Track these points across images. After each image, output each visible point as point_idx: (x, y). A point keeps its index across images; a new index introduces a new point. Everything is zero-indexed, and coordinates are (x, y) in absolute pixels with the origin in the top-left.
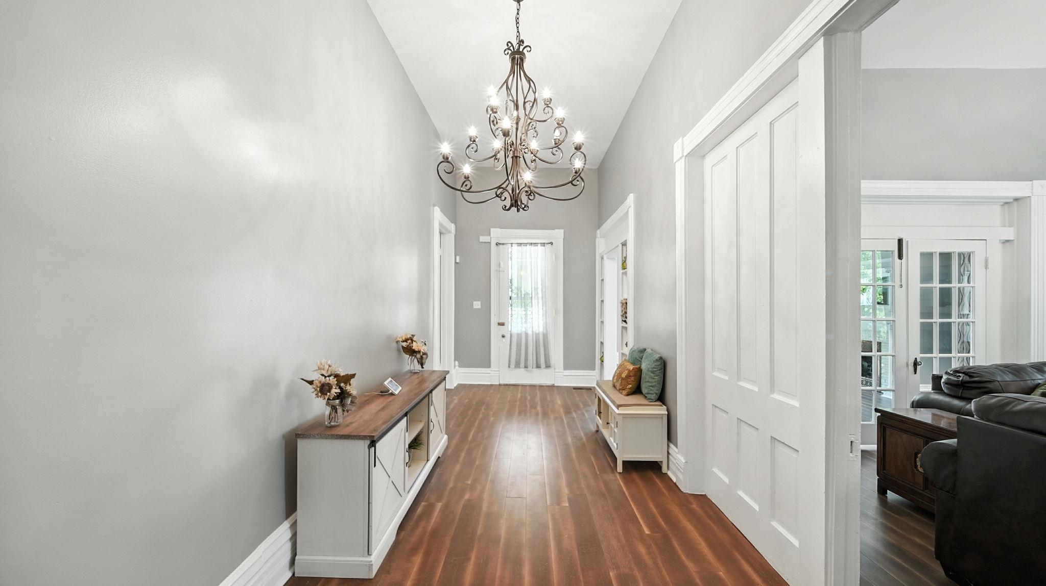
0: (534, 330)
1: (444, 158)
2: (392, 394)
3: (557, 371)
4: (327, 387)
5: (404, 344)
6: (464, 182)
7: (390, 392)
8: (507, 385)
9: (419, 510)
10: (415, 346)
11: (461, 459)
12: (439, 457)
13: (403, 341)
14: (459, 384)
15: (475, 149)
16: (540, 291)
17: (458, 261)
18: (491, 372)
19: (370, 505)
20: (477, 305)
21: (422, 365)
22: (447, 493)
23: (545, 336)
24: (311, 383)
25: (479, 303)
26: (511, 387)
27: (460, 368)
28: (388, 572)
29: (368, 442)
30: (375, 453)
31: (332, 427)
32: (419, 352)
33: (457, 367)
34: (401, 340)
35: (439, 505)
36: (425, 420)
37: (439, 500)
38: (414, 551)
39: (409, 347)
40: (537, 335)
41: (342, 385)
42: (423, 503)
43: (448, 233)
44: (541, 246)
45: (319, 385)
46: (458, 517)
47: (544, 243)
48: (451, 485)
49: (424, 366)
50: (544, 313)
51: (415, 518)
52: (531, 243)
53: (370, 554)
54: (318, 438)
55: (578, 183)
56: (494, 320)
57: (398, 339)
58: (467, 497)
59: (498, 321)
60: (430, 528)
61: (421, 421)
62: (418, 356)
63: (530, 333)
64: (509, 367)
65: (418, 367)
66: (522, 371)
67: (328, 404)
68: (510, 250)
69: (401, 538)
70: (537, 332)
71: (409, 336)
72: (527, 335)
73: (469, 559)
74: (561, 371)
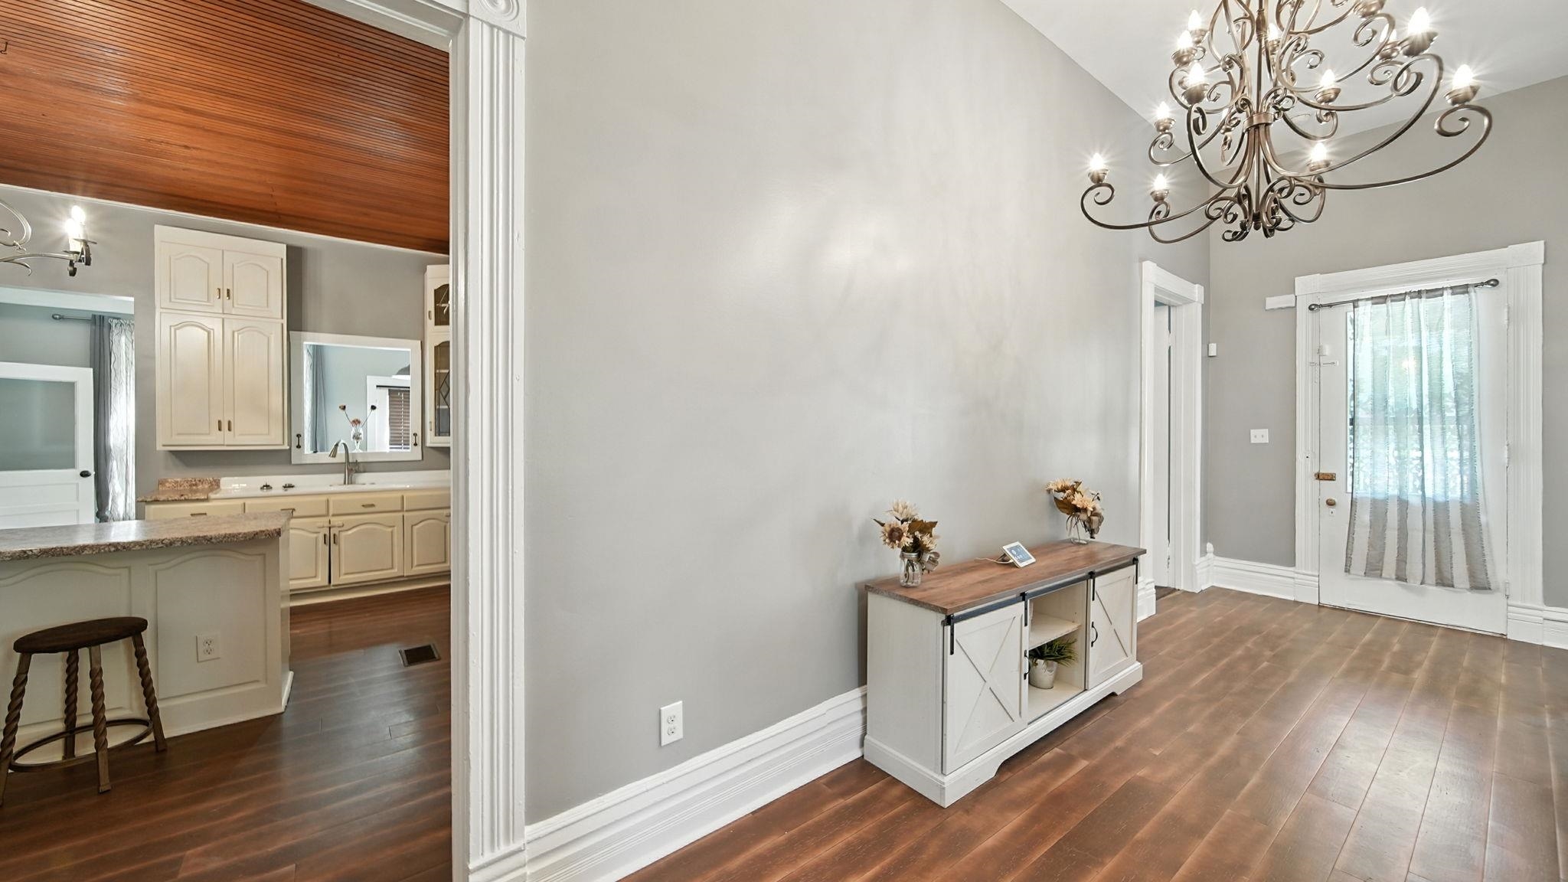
0: (1429, 493)
1: (1092, 179)
2: (1013, 565)
3: (1514, 603)
4: (897, 534)
5: (1061, 496)
6: (1156, 207)
7: (1011, 561)
8: (1342, 609)
9: (1047, 756)
10: (1077, 500)
11: (1158, 711)
12: (1113, 694)
13: (1059, 491)
14: (1212, 586)
15: (1167, 143)
16: (1449, 403)
17: (1213, 352)
18: (1296, 575)
19: (944, 705)
20: (1260, 436)
21: (1092, 532)
22: (1105, 752)
23: (1470, 513)
24: (883, 525)
25: (1266, 432)
26: (1353, 616)
27: (1217, 558)
28: (967, 812)
29: (943, 617)
30: (952, 635)
31: (907, 587)
32: (1085, 510)
33: (1210, 555)
34: (1054, 488)
35: (1083, 764)
36: (1081, 621)
37: (1086, 755)
38: (1016, 805)
39: (1065, 501)
40: (1441, 509)
41: (917, 533)
42: (1057, 750)
43: (1185, 304)
44: (1453, 294)
45: (888, 529)
46: (1109, 794)
47: (1467, 286)
48: (1119, 743)
49: (1095, 536)
50: (1466, 454)
51: (1035, 764)
52: (1419, 292)
53: (944, 772)
54: (887, 596)
55: (1467, 124)
56: (1304, 470)
57: (1051, 487)
58: (1142, 772)
59: (1317, 471)
60: (1052, 789)
61: (1073, 622)
62: (1083, 516)
63: (1414, 499)
64: (1347, 571)
65: (1084, 535)
66: (1391, 586)
67: (903, 557)
68: (1350, 315)
69: (1003, 780)
70: (1440, 499)
71: (1069, 484)
72: (1403, 504)
73: (1103, 864)
74: (1539, 607)
